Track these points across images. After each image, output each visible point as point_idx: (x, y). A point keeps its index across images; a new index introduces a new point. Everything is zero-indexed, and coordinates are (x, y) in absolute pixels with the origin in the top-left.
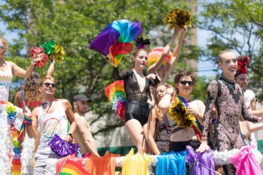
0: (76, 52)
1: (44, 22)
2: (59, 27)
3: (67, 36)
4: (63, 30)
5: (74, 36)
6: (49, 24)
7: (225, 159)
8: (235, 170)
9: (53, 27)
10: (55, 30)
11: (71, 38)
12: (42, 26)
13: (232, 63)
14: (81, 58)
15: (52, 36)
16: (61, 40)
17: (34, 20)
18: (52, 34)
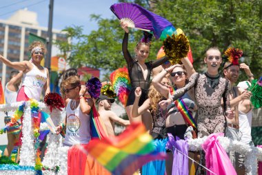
0: (198, 33)
1: (166, 6)
2: (181, 10)
3: (189, 18)
4: (185, 12)
5: (196, 18)
6: (171, 8)
7: (197, 146)
8: (204, 154)
9: (175, 10)
10: (177, 13)
11: (193, 20)
12: (164, 10)
13: (214, 60)
14: (204, 40)
15: (174, 20)
16: (183, 23)
17: (156, 5)
18: (175, 17)
